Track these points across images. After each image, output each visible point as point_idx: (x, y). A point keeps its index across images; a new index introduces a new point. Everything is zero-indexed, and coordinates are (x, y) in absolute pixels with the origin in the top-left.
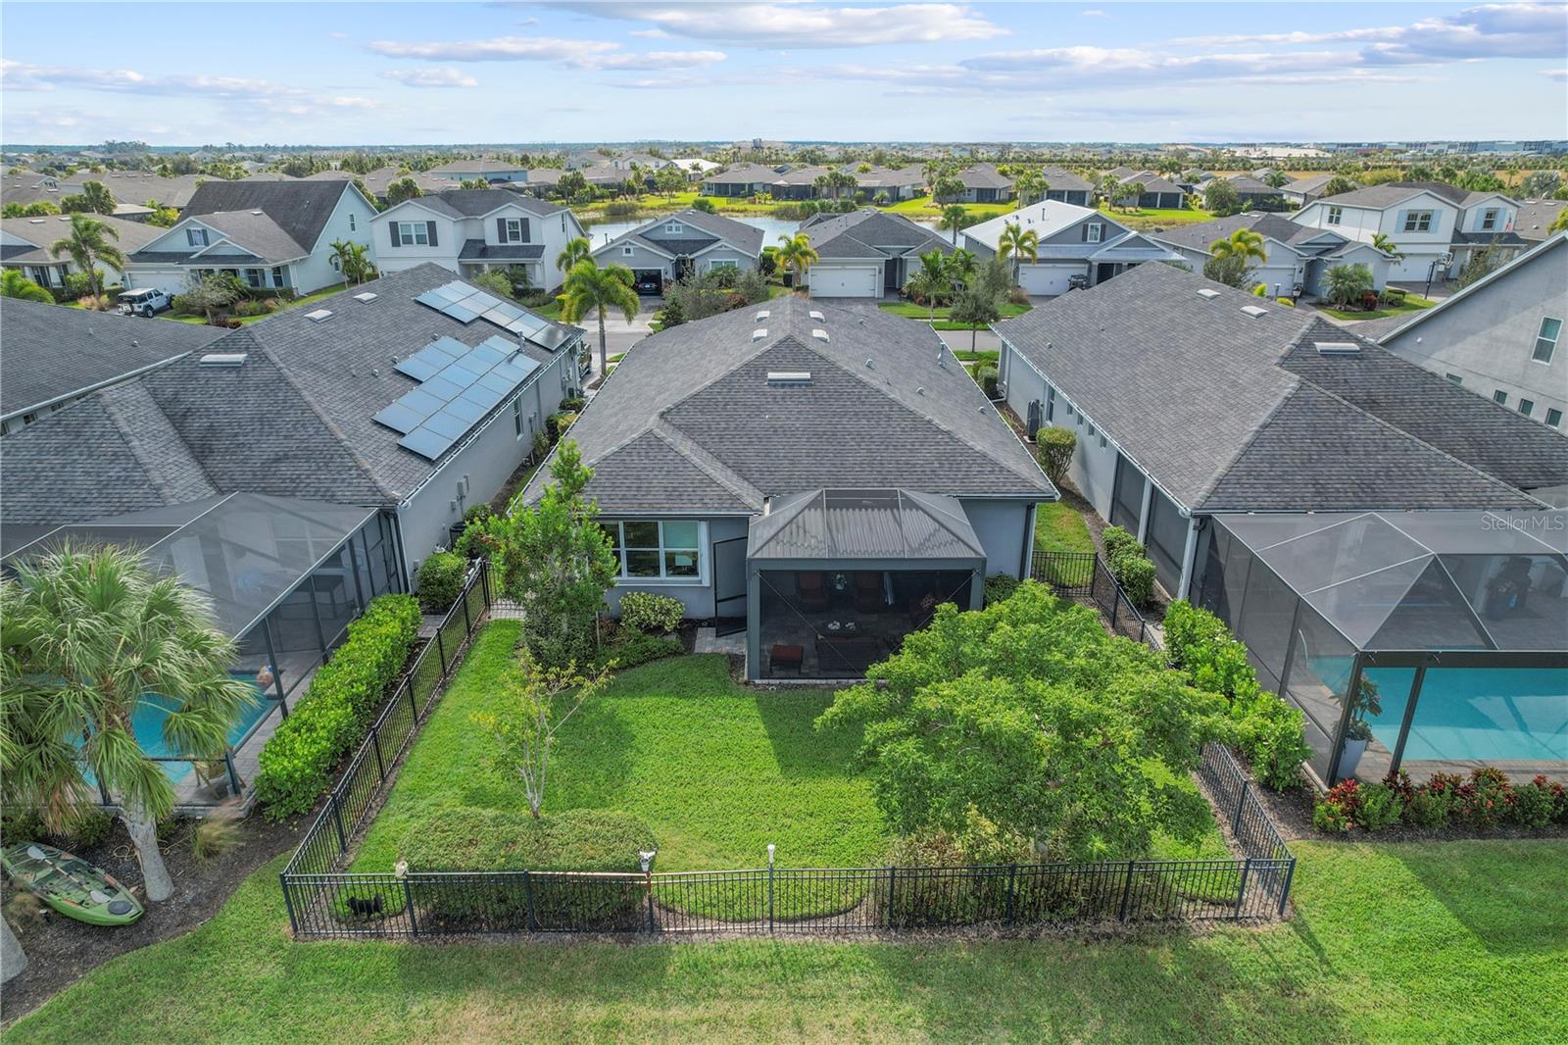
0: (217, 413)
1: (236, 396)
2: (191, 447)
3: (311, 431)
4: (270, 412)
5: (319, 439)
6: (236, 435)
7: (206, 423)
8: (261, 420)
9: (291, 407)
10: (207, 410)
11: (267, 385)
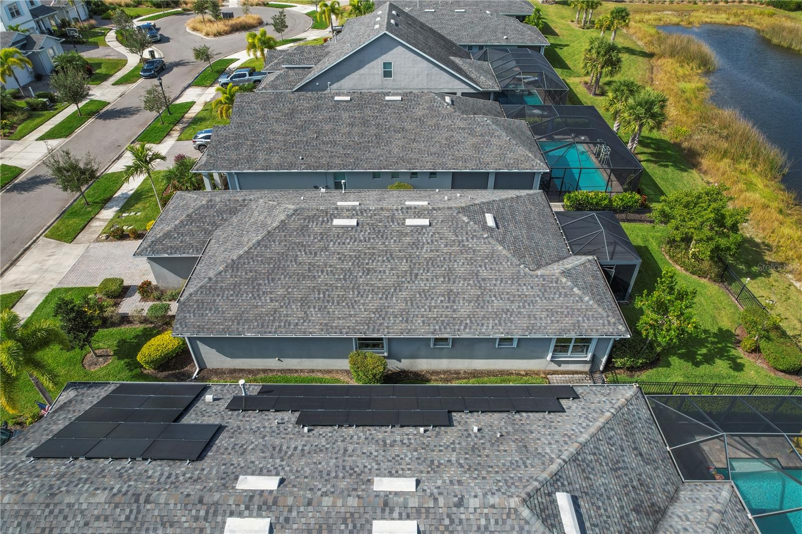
0: (622, 507)
1: (601, 495)
2: (657, 522)
3: (612, 433)
4: (607, 464)
5: (616, 428)
6: (633, 487)
7: (633, 516)
8: (616, 470)
9: (599, 449)
10: (622, 517)
11: (583, 471)
